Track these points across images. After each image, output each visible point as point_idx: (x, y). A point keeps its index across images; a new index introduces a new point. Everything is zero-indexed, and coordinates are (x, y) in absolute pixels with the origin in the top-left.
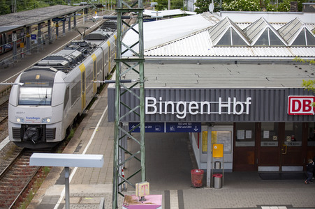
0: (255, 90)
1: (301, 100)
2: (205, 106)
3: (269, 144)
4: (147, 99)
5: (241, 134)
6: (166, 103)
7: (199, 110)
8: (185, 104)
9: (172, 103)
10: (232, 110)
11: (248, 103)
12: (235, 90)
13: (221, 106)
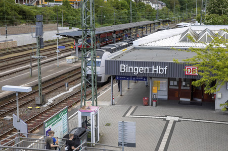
0: (169, 63)
1: (191, 68)
2: (147, 69)
3: (185, 88)
4: (121, 65)
5: (172, 83)
6: (129, 68)
7: (144, 71)
8: (137, 68)
9: (132, 67)
10: (158, 72)
11: (166, 69)
12: (160, 63)
13: (153, 69)
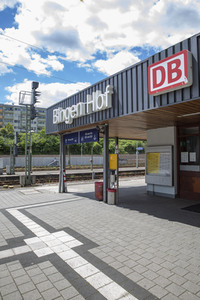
5: (185, 157)
13: (88, 103)
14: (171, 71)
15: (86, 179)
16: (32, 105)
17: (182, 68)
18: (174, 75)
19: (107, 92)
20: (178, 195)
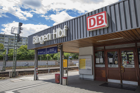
3: (113, 66)
13: (53, 34)
14: (98, 20)
15: (45, 73)
16: (18, 35)
17: (104, 19)
18: (100, 22)
19: (65, 29)
20: (95, 79)
